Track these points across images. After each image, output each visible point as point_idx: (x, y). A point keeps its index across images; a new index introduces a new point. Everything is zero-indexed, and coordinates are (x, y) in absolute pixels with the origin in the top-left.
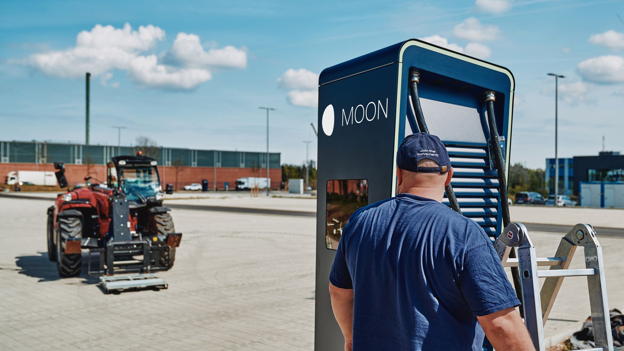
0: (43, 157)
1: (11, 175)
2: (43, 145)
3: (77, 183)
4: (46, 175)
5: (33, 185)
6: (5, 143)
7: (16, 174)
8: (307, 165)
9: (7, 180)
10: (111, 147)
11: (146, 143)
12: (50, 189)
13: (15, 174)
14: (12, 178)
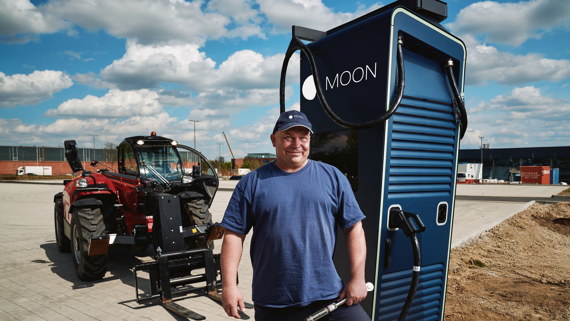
0: (41, 156)
1: (20, 169)
2: (41, 148)
3: (65, 173)
4: (44, 169)
5: (36, 175)
6: (15, 147)
7: (24, 168)
8: (218, 160)
9: (17, 173)
10: (88, 149)
11: (111, 146)
12: (48, 178)
13: (22, 168)
14: (21, 171)
